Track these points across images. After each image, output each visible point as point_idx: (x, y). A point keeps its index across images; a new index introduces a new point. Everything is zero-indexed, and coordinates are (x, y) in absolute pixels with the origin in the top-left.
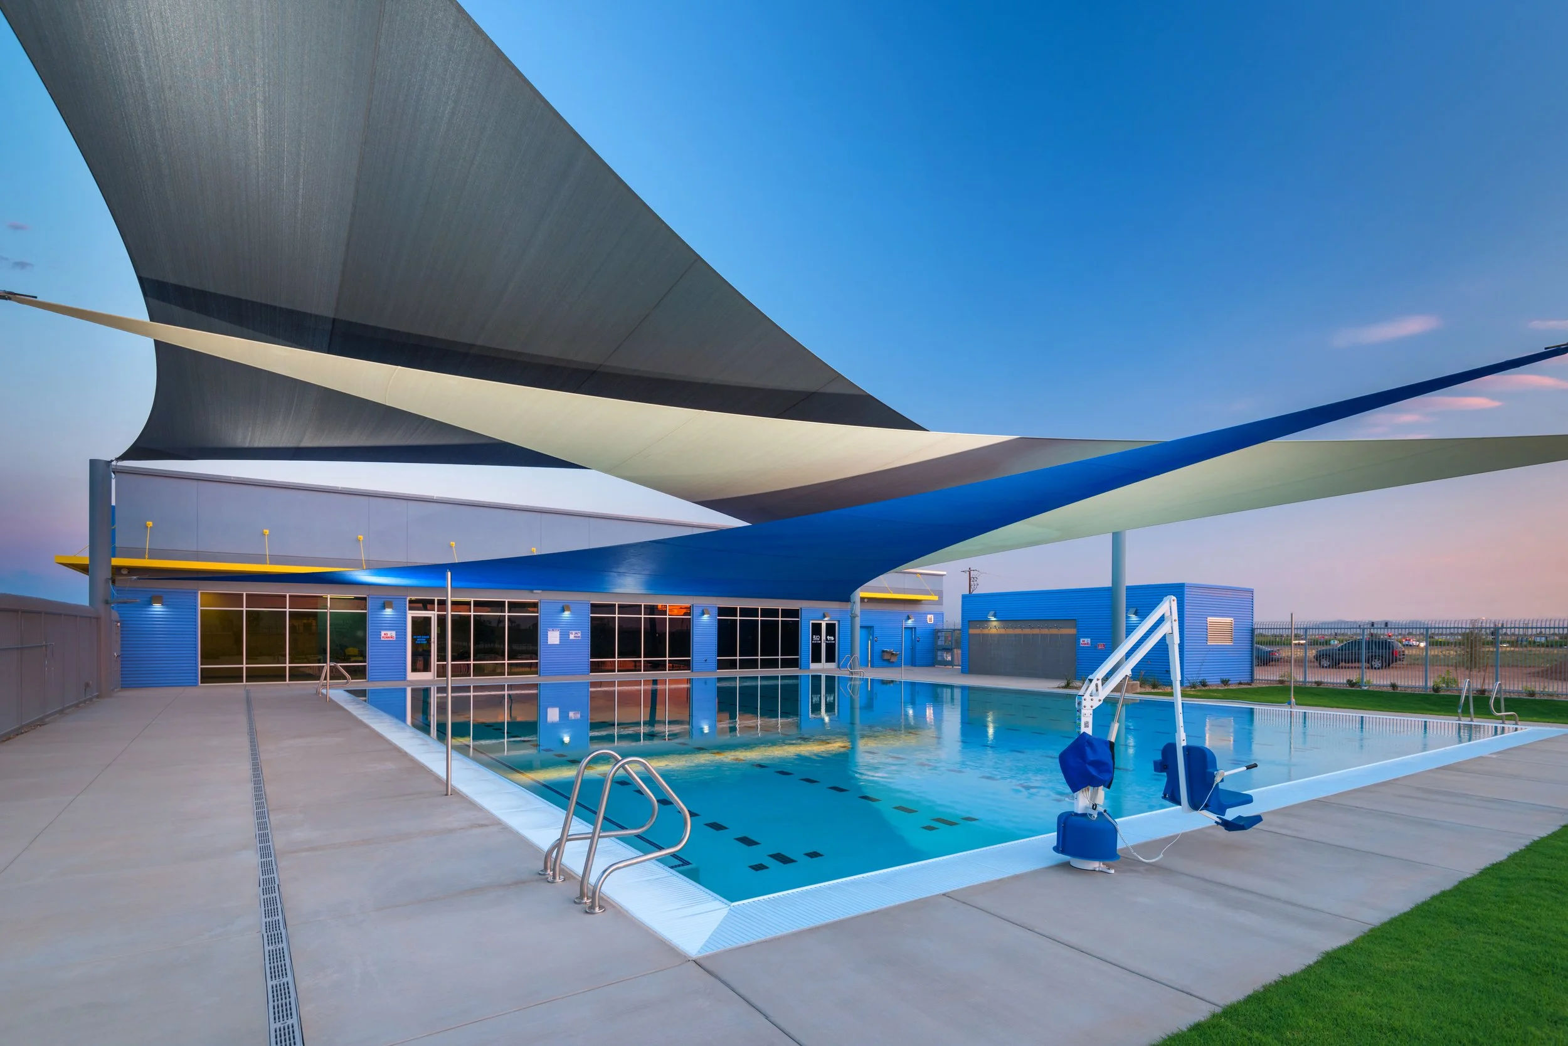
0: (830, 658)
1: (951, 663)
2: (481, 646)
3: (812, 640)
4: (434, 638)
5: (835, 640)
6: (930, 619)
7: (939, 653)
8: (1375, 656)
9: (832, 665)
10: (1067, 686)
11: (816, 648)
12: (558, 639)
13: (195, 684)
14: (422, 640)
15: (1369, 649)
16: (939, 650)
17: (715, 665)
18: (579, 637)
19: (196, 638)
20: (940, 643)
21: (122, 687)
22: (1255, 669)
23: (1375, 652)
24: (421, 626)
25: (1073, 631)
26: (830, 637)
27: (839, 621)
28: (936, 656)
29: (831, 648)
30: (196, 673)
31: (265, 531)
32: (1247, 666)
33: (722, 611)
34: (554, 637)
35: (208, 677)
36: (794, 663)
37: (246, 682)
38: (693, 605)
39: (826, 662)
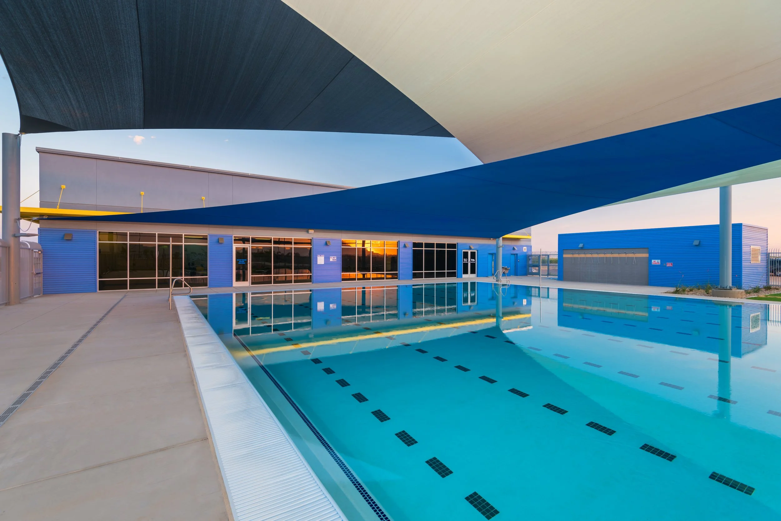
0: (473, 272)
1: (538, 274)
2: (278, 264)
3: (463, 261)
4: (250, 261)
5: (475, 261)
6: (525, 249)
7: (530, 268)
8: (777, 269)
9: (473, 276)
10: (676, 292)
11: (465, 265)
12: (323, 261)
13: (95, 291)
14: (242, 262)
15: (773, 265)
16: (530, 266)
17: (411, 275)
18: (335, 260)
19: (95, 261)
20: (530, 262)
21: (43, 294)
22: (770, 279)
23: (777, 267)
24: (242, 254)
25: (646, 255)
26: (473, 260)
27: (477, 251)
28: (528, 270)
29: (473, 265)
30: (96, 284)
31: (141, 192)
32: (765, 277)
33: (415, 245)
34: (321, 260)
35: (104, 286)
36: (453, 275)
37: (129, 289)
38: (399, 241)
39: (471, 273)
